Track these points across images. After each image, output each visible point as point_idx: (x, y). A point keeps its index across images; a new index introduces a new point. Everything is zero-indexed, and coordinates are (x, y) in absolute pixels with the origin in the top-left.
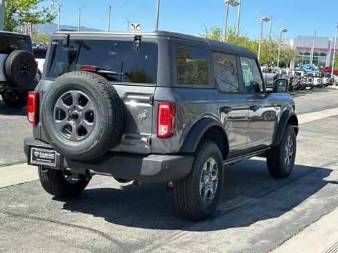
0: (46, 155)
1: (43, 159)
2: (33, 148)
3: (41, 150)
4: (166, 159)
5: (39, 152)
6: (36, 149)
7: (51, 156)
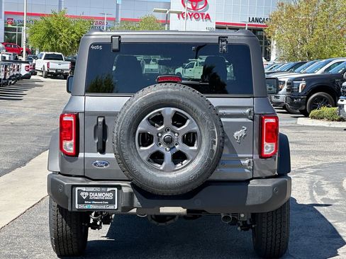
0: (100, 195)
1: (96, 200)
2: (77, 189)
3: (92, 189)
4: (275, 183)
5: (89, 192)
6: (84, 189)
7: (109, 196)
